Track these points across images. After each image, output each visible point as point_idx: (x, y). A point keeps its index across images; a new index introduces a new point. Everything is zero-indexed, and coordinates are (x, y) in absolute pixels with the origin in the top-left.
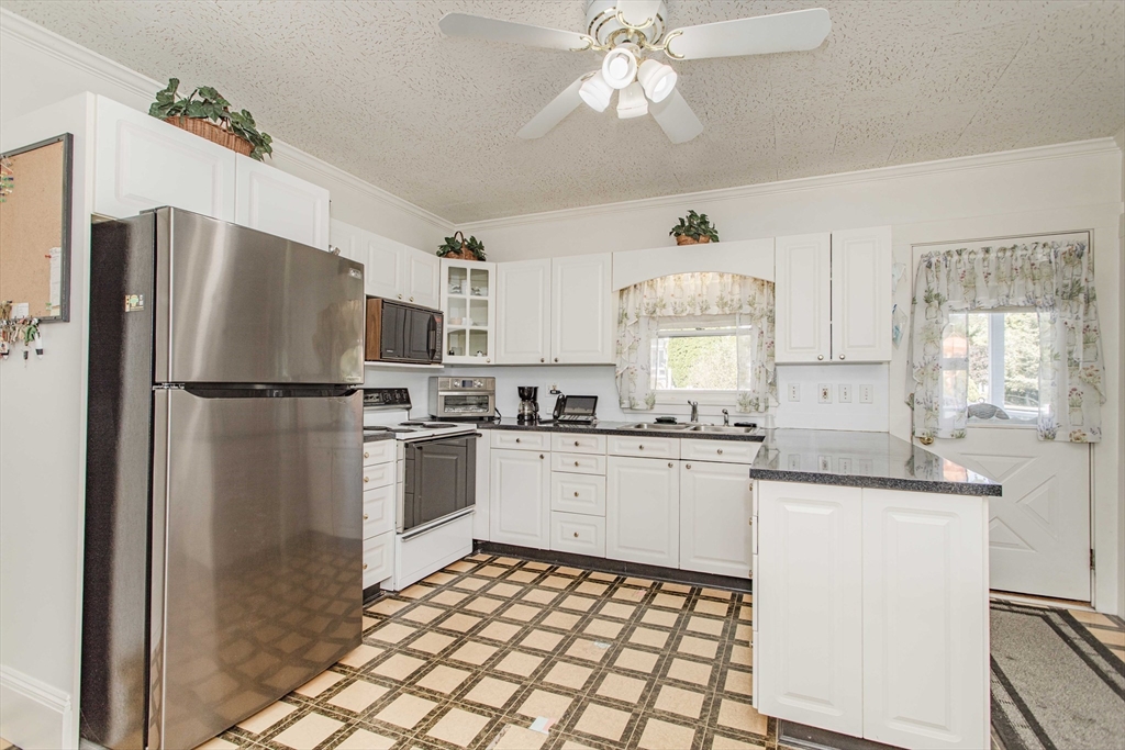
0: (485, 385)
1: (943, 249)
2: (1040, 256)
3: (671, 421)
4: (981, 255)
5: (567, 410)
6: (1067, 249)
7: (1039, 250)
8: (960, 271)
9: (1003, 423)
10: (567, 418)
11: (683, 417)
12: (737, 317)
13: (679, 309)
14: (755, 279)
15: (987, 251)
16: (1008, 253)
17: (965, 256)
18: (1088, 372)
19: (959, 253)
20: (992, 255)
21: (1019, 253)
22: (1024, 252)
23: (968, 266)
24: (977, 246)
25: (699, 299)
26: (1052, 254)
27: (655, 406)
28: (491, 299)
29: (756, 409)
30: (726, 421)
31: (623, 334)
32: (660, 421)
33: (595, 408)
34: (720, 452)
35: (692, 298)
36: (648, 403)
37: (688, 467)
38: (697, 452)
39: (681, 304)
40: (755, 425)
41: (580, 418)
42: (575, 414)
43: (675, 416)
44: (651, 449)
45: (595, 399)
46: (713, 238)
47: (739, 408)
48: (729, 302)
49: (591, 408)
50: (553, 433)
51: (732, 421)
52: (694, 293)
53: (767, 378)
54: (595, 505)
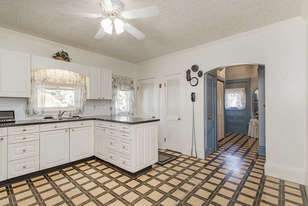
1: (116, 77)
2: (128, 81)
3: (51, 118)
6: (131, 81)
8: (119, 82)
11: (56, 117)
12: (74, 85)
13: (54, 80)
14: (80, 75)
16: (125, 80)
24: (121, 78)
27: (45, 113)
29: (80, 112)
30: (70, 116)
31: (33, 87)
32: (46, 118)
33: (14, 116)
34: (82, 124)
35: (60, 78)
36: (42, 112)
37: (73, 130)
38: (75, 125)
39: (56, 79)
40: (79, 117)
41: (7, 120)
42: (3, 119)
43: (52, 116)
44: (59, 127)
45: (13, 112)
46: (69, 61)
47: (75, 112)
48: (72, 80)
49: (12, 116)
50: (9, 128)
51: (72, 116)
52: (61, 76)
53: (84, 103)
54: (34, 152)
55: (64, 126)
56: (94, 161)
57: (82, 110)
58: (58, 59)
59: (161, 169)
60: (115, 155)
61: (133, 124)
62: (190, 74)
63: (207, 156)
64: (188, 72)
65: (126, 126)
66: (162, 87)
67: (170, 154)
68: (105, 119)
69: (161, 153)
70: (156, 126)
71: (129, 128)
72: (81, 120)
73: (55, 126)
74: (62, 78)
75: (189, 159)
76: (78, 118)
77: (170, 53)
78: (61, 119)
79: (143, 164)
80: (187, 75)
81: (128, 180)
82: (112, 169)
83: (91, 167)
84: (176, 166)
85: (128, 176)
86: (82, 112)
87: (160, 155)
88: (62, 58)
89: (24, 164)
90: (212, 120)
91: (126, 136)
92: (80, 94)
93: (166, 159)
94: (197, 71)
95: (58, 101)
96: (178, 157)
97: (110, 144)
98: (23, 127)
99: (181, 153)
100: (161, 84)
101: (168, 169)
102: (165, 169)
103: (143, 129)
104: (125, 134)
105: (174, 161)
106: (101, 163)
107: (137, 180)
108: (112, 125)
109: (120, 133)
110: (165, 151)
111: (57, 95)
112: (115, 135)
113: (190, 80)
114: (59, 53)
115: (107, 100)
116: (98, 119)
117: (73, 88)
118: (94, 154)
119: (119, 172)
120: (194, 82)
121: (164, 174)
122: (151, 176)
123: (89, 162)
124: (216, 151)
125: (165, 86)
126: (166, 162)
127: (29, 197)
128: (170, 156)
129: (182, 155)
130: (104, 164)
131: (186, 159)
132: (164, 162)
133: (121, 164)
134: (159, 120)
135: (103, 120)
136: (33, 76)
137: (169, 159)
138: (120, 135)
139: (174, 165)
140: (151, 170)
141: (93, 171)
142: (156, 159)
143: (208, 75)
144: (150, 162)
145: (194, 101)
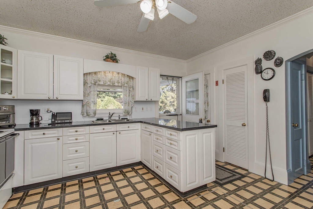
0: (9, 109)
3: (102, 119)
5: (57, 119)
10: (59, 122)
11: (106, 118)
12: (123, 87)
13: (105, 83)
14: (128, 76)
25: (112, 80)
27: (96, 115)
29: (128, 114)
30: (119, 118)
31: (86, 89)
32: (98, 120)
33: (71, 117)
34: (129, 127)
35: (109, 80)
36: (94, 114)
37: (120, 133)
38: (122, 128)
39: (106, 81)
40: (127, 119)
41: (66, 121)
42: (63, 120)
43: (103, 118)
44: (107, 129)
45: (71, 114)
46: (117, 62)
47: (124, 114)
48: (120, 82)
49: (70, 117)
50: (64, 128)
51: (121, 118)
52: (110, 78)
53: (132, 105)
54: (84, 154)
55: (111, 129)
56: (141, 167)
57: (130, 112)
58: (107, 61)
59: (220, 191)
60: (161, 166)
61: (182, 131)
62: (261, 64)
63: (291, 181)
64: (258, 62)
65: (173, 132)
66: (219, 85)
67: (231, 169)
68: (151, 122)
69: (219, 167)
70: (212, 133)
71: (177, 136)
72: (129, 122)
73: (103, 128)
74: (111, 80)
75: (261, 180)
76: (127, 121)
77: (230, 41)
78: (110, 121)
79: (195, 181)
80: (256, 66)
81: (176, 200)
82: (159, 180)
83: (137, 174)
84: (242, 190)
85: (176, 194)
86: (130, 114)
87: (218, 169)
88: (111, 59)
89: (76, 164)
90: (299, 127)
91: (173, 144)
92: (128, 95)
93: (226, 176)
94: (272, 59)
95: (119, 103)
96: (244, 176)
97: (156, 151)
98: (75, 129)
99: (247, 170)
100: (218, 81)
101: (230, 192)
102: (226, 192)
103: (195, 137)
104: (172, 142)
105: (238, 181)
106: (148, 171)
107: (187, 202)
108: (158, 130)
109: (167, 140)
110: (224, 164)
111: (118, 98)
112: (161, 142)
113: (261, 72)
114: (108, 55)
115: (155, 101)
116: (144, 122)
117: (122, 90)
118: (141, 160)
119: (166, 186)
120: (268, 74)
121: (225, 200)
122: (206, 199)
123: (136, 168)
124: (306, 174)
125: (223, 83)
126: (226, 180)
127: (75, 200)
128: (231, 172)
129: (250, 173)
130: (151, 172)
131: (256, 181)
132: (224, 181)
133: (168, 177)
134: (216, 126)
135: (149, 123)
136: (86, 79)
137: (230, 177)
138: (167, 142)
139: (239, 188)
140: (206, 190)
141: (138, 179)
142: (212, 177)
143: (291, 62)
144: (205, 180)
145: (269, 101)
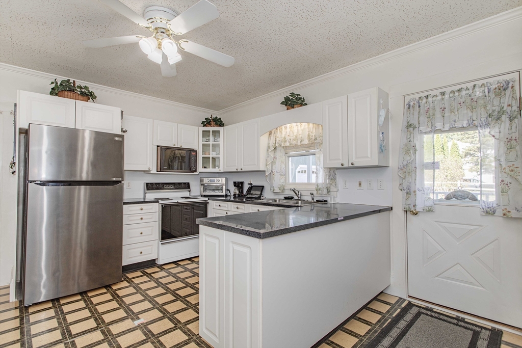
1: (417, 97)
2: (478, 93)
4: (440, 97)
6: (497, 86)
7: (477, 89)
8: (426, 109)
9: (474, 203)
15: (443, 94)
16: (457, 94)
17: (430, 99)
18: (510, 169)
19: (427, 97)
20: (447, 96)
21: (464, 93)
22: (467, 92)
23: (431, 105)
24: (437, 92)
25: (299, 137)
26: (486, 90)
28: (221, 143)
30: (313, 199)
33: (261, 191)
36: (279, 189)
40: (326, 201)
45: (262, 187)
51: (316, 199)
